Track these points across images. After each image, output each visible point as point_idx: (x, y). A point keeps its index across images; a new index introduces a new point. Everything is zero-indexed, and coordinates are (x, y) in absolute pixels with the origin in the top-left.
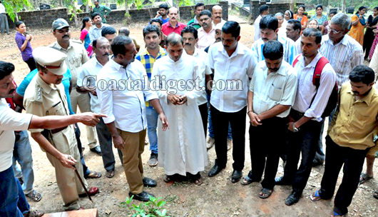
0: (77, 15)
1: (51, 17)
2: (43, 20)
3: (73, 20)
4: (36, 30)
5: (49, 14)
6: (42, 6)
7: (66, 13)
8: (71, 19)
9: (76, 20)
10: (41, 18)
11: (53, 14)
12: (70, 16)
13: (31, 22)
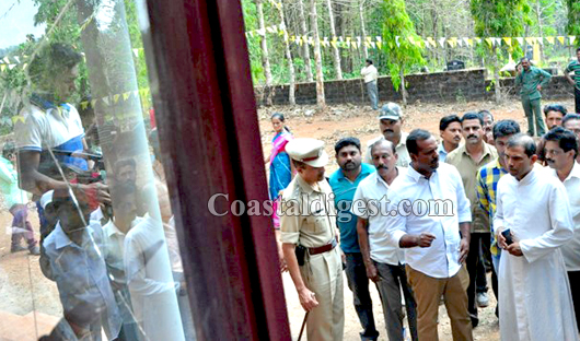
0: (501, 81)
1: (456, 84)
2: (443, 89)
3: (493, 90)
4: (429, 106)
5: (455, 79)
6: (452, 63)
7: (482, 77)
8: (488, 89)
9: (497, 91)
10: (441, 86)
11: (460, 79)
12: (488, 83)
13: (424, 92)
